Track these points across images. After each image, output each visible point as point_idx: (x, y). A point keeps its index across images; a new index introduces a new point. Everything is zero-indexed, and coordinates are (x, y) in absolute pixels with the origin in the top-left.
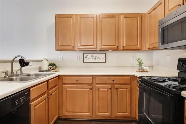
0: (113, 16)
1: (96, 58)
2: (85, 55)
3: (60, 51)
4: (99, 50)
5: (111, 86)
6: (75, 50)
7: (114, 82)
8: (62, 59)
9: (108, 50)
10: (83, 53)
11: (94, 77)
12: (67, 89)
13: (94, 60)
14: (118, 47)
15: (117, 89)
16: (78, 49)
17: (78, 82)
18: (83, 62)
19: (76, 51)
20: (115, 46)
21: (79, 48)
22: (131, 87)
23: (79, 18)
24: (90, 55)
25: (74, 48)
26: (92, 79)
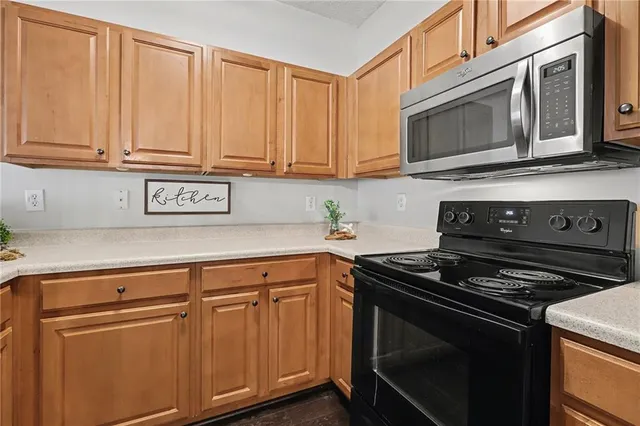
0: (259, 65)
1: (197, 198)
2: (153, 187)
3: (33, 166)
4: (209, 170)
5: (257, 293)
6: (110, 165)
7: (269, 280)
9: (238, 172)
10: (147, 181)
11: (195, 268)
12: (66, 335)
13: (189, 207)
14: (273, 163)
15: (277, 300)
16: (125, 162)
17: (125, 297)
18: (146, 213)
19: (113, 169)
20: (264, 160)
21: (127, 158)
22: (318, 288)
24: (172, 189)
25: (104, 157)
26: (187, 277)
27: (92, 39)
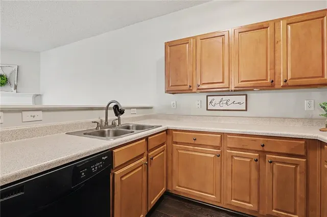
0: (262, 27)
1: (229, 103)
2: (210, 98)
3: (173, 94)
6: (193, 91)
7: (266, 149)
8: (175, 105)
9: (251, 89)
10: (207, 96)
11: (223, 135)
12: (180, 151)
13: (225, 107)
14: (272, 81)
16: (198, 89)
17: (196, 142)
18: (207, 110)
19: (195, 92)
20: (267, 80)
21: (200, 88)
22: (307, 162)
23: (199, 41)
24: (217, 99)
25: (191, 88)
26: (219, 139)
27: (187, 45)
